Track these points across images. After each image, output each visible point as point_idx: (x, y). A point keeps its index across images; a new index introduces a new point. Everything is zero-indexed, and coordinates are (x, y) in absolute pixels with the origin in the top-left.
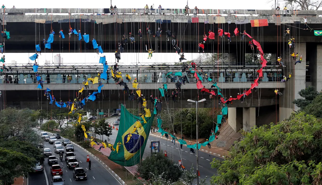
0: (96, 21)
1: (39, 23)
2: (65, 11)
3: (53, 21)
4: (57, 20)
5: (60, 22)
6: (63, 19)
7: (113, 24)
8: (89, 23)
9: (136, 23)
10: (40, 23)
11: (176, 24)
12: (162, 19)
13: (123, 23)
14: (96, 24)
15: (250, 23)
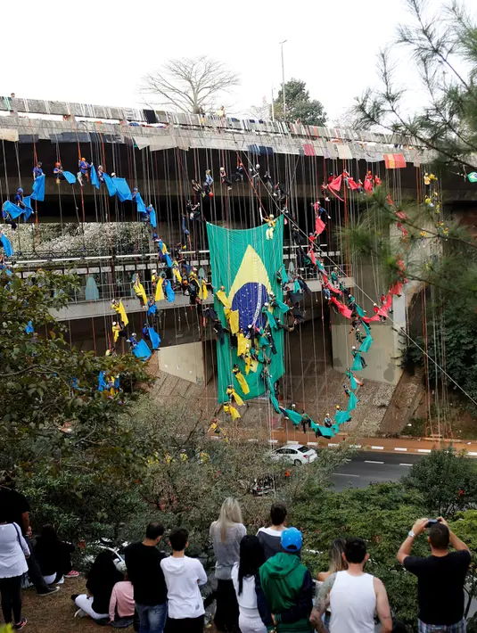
0: (137, 143)
1: (3, 139)
2: (56, 108)
3: (37, 135)
4: (45, 135)
5: (57, 140)
6: (61, 132)
7: (171, 151)
8: (121, 145)
9: (215, 151)
10: (5, 141)
12: (258, 145)
13: (191, 150)
14: (137, 149)
15: (384, 161)
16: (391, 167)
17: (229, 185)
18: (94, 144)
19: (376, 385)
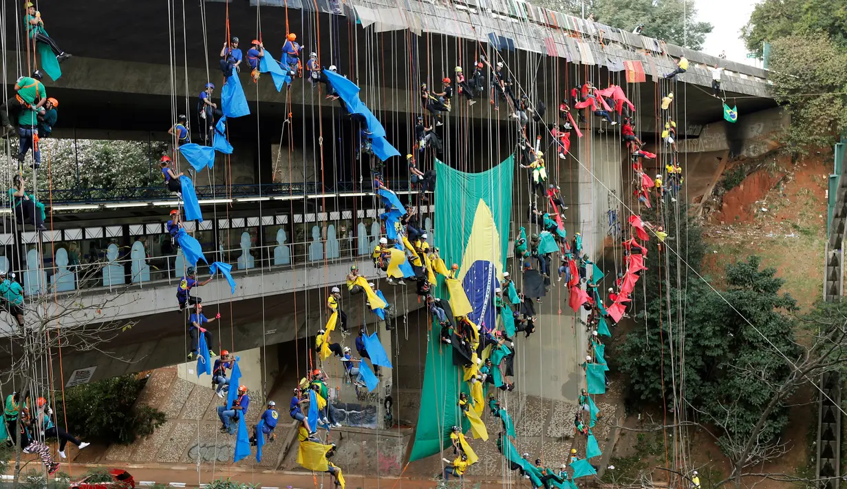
0: (360, 16)
5: (257, 1)
7: (400, 33)
8: (340, 17)
9: (451, 40)
11: (523, 53)
12: (498, 34)
13: (424, 34)
14: (360, 26)
15: (625, 71)
16: (632, 81)
17: (469, 97)
18: (305, 12)
19: (550, 404)
